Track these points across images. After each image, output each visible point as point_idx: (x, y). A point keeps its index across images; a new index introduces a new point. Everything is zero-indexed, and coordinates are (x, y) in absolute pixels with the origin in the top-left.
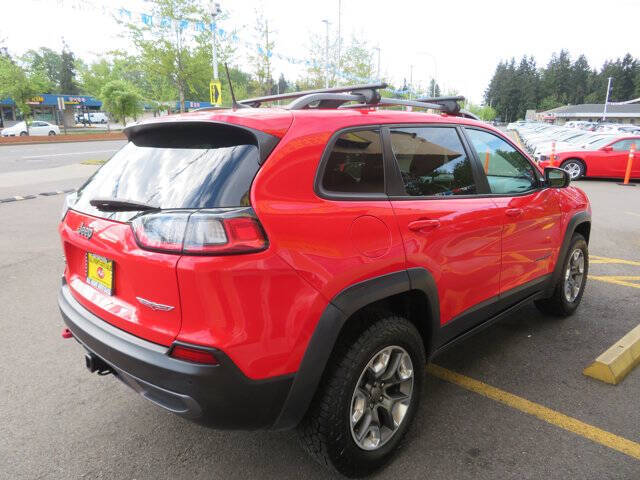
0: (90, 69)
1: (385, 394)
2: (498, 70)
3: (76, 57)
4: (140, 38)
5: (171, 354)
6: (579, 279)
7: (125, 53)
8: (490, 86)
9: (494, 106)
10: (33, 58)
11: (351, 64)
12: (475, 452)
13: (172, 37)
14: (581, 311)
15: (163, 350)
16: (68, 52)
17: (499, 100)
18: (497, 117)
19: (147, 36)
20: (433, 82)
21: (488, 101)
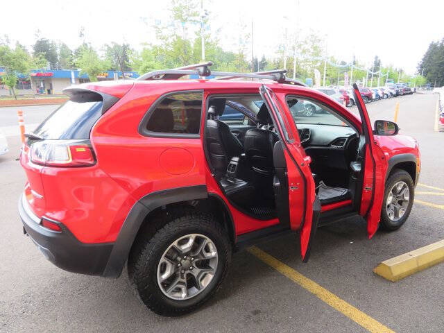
0: (139, 54)
1: (194, 266)
2: (430, 47)
3: (131, 47)
4: (160, 34)
5: (41, 224)
6: (406, 205)
7: (151, 45)
8: (424, 59)
9: (425, 75)
10: (106, 48)
11: (308, 47)
12: (256, 312)
13: (180, 33)
14: (406, 229)
15: (39, 221)
16: (126, 44)
17: (430, 70)
18: (427, 83)
19: (165, 32)
20: (377, 57)
21: (420, 71)
